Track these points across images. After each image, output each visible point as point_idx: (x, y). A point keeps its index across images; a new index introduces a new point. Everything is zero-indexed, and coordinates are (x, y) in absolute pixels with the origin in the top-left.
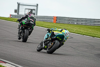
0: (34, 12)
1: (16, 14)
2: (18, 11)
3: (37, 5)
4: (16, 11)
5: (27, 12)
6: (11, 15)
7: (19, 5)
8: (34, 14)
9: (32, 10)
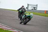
1: (27, 9)
3: (37, 5)
5: (32, 8)
7: (28, 5)
9: (34, 7)
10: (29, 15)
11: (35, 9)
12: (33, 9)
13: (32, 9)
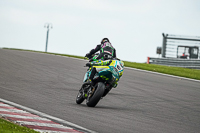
0: (195, 52)
1: (160, 56)
2: (165, 51)
4: (159, 51)
5: (181, 52)
6: (149, 59)
7: (165, 38)
8: (196, 56)
9: (191, 49)
10: (107, 68)
11: (193, 56)
12: (184, 57)
13: (181, 54)
